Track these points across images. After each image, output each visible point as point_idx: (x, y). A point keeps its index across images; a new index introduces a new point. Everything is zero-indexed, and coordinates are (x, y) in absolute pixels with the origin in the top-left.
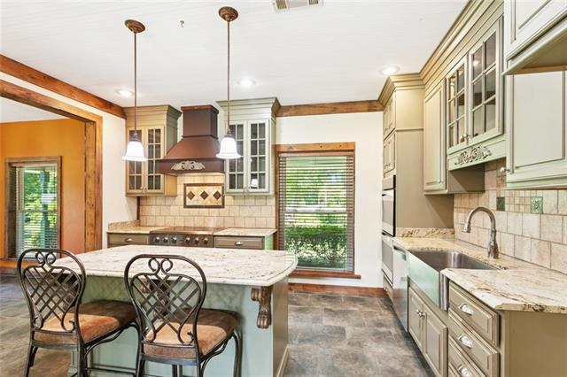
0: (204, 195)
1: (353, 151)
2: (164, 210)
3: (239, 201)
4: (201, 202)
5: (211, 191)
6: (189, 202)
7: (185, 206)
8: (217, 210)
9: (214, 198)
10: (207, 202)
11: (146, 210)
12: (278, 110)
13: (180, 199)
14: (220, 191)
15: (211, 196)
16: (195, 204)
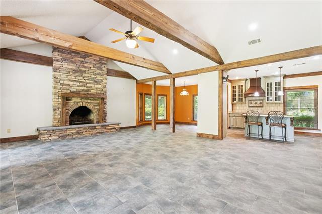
0: (256, 103)
1: (317, 88)
2: (241, 108)
3: (268, 105)
4: (255, 105)
6: (250, 106)
8: (260, 108)
9: (259, 104)
11: (235, 108)
12: (285, 77)
13: (247, 105)
14: (262, 102)
16: (253, 106)
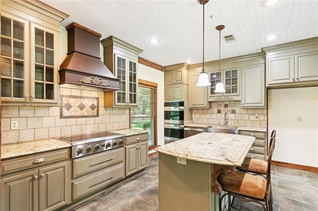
0: (82, 107)
1: (156, 87)
2: (33, 123)
3: (109, 111)
4: (79, 112)
5: (88, 103)
6: (66, 113)
7: (62, 116)
8: (93, 118)
9: (90, 109)
10: (85, 112)
14: (95, 104)
15: (88, 107)
16: (73, 114)
